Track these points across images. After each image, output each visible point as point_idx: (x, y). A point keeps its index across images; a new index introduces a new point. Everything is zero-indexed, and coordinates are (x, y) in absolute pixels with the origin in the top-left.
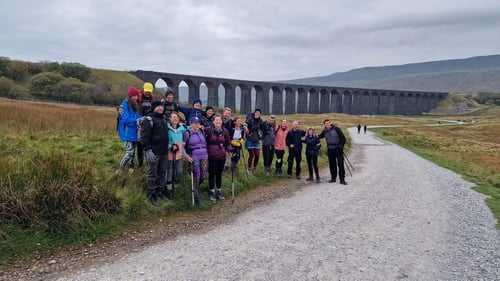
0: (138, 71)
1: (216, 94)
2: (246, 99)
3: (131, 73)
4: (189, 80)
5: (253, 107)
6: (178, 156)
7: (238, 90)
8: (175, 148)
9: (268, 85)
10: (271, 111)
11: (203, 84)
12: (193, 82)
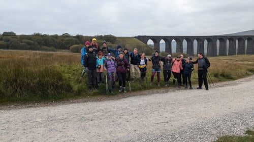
0: (139, 36)
1: (181, 45)
2: (201, 47)
3: (135, 37)
4: (165, 38)
5: (206, 52)
6: (101, 70)
7: (195, 42)
8: (99, 66)
9: (216, 37)
10: (218, 54)
11: (174, 40)
12: (168, 39)
